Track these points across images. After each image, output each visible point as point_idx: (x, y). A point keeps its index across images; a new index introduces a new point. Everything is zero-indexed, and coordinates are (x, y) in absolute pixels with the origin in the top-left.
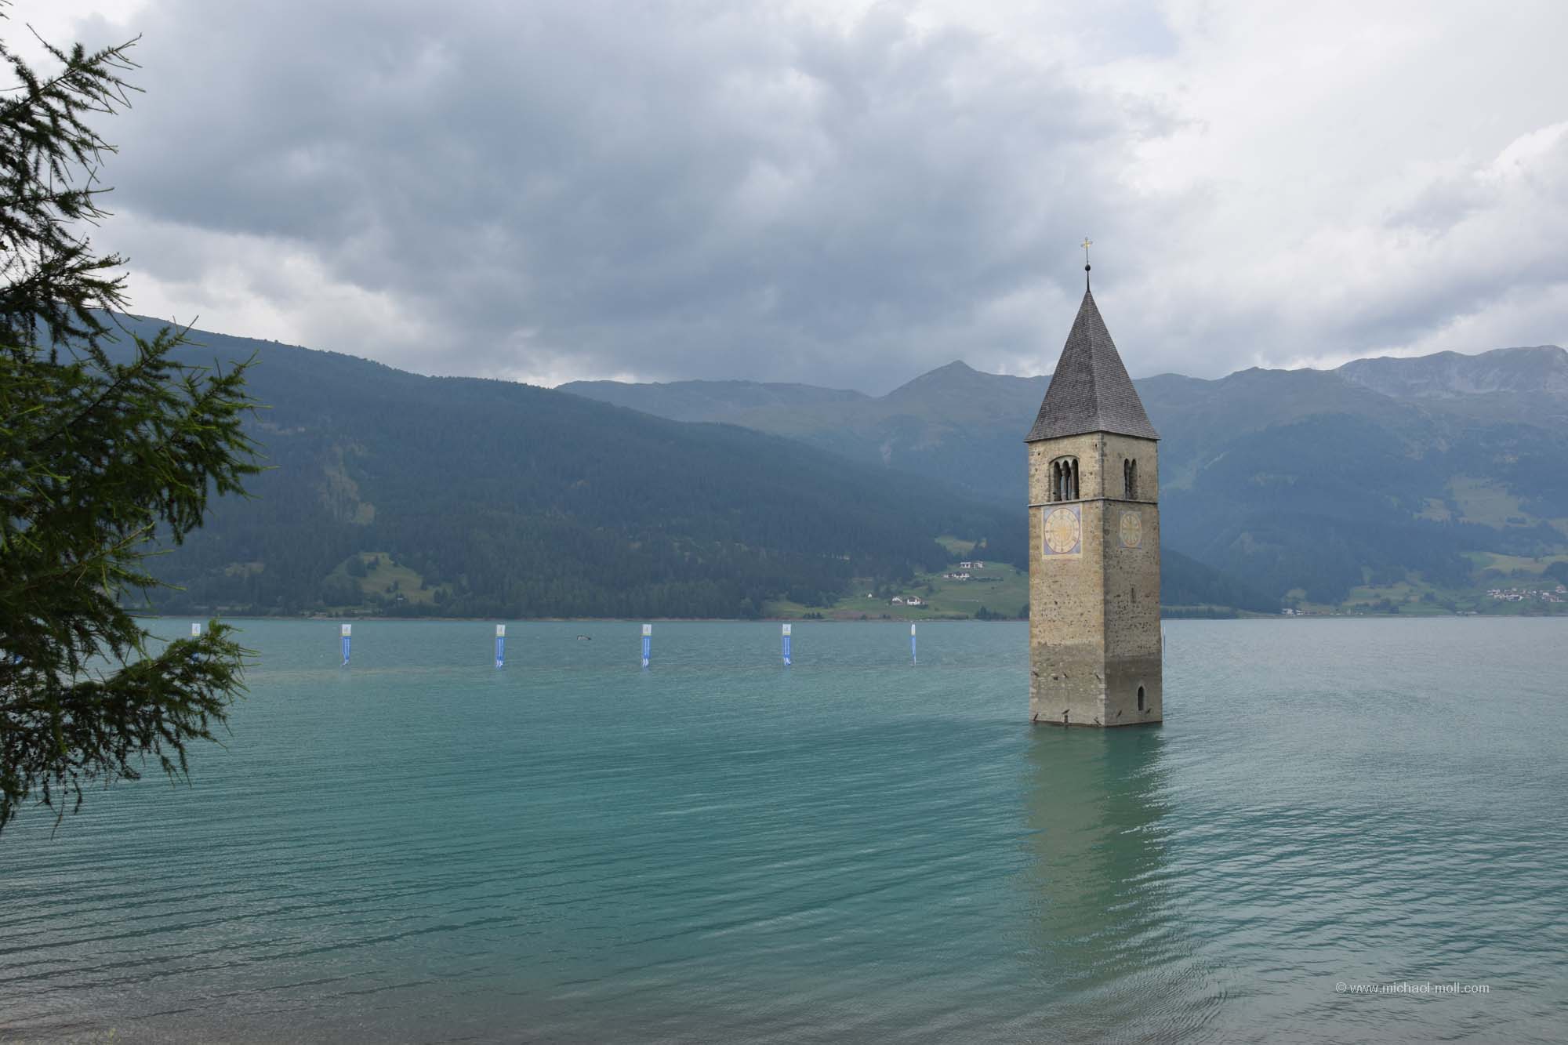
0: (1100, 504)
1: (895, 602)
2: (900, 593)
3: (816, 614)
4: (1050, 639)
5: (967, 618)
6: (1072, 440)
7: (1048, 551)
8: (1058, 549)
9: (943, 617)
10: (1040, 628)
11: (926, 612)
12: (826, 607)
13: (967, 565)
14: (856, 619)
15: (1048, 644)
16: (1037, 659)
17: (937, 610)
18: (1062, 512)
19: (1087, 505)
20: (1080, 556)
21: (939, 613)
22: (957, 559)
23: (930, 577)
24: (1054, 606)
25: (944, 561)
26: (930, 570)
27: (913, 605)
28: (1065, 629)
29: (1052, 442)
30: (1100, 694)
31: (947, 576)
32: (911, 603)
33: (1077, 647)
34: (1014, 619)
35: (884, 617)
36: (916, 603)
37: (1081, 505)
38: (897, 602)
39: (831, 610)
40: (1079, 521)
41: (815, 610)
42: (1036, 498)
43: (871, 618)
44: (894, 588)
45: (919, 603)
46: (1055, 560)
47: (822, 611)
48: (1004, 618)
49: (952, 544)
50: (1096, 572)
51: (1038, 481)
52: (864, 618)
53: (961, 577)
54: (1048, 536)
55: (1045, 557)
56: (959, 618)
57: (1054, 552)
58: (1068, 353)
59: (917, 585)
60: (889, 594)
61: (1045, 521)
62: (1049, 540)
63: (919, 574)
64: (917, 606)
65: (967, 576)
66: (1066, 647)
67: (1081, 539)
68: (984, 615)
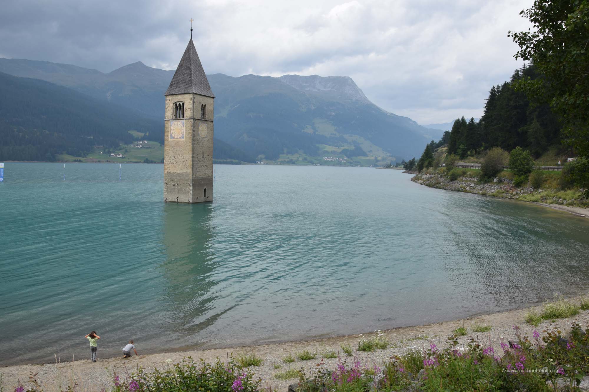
0: (192, 120)
1: (112, 156)
2: (114, 152)
3: (79, 160)
4: (172, 170)
5: (141, 162)
6: (182, 95)
7: (172, 137)
8: (176, 137)
9: (131, 162)
10: (168, 166)
11: (124, 160)
12: (83, 157)
13: (141, 142)
14: (96, 162)
15: (171, 172)
16: (167, 178)
17: (129, 159)
18: (177, 123)
19: (187, 120)
20: (184, 139)
21: (129, 160)
22: (137, 139)
23: (126, 146)
24: (173, 158)
25: (131, 140)
26: (126, 143)
27: (119, 157)
28: (178, 167)
29: (175, 96)
30: (190, 191)
31: (133, 146)
32: (118, 156)
33: (182, 174)
34: (158, 163)
35: (107, 161)
36: (120, 156)
37: (185, 120)
38: (113, 155)
39: (85, 158)
40: (184, 126)
41: (79, 158)
42: (168, 117)
43: (102, 162)
44: (111, 150)
45: (121, 156)
46: (174, 141)
47: (82, 159)
48: (155, 163)
49: (135, 134)
50: (190, 146)
51: (169, 110)
52: (99, 162)
53: (139, 146)
54: (172, 132)
55: (171, 140)
56: (137, 162)
57: (174, 138)
58: (182, 62)
59: (121, 149)
60: (109, 152)
61: (171, 126)
62: (172, 133)
63: (122, 145)
64: (121, 157)
65: (141, 146)
66: (178, 174)
67: (184, 133)
68: (147, 161)
